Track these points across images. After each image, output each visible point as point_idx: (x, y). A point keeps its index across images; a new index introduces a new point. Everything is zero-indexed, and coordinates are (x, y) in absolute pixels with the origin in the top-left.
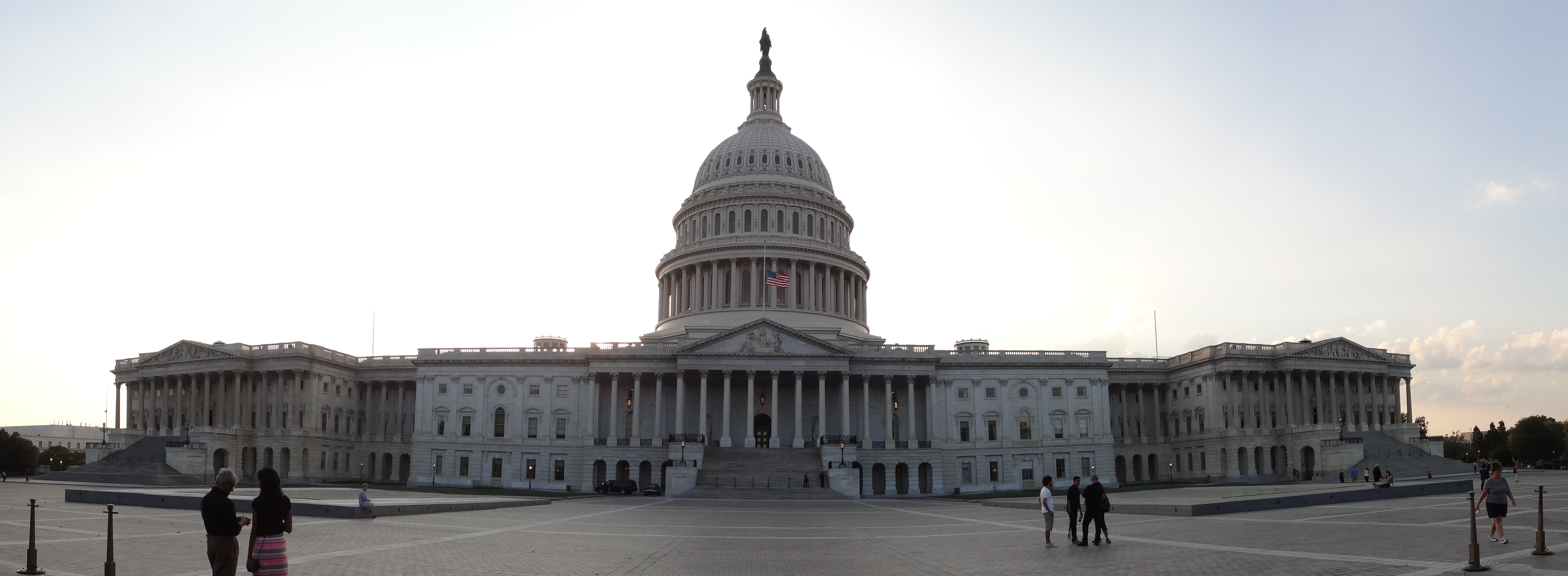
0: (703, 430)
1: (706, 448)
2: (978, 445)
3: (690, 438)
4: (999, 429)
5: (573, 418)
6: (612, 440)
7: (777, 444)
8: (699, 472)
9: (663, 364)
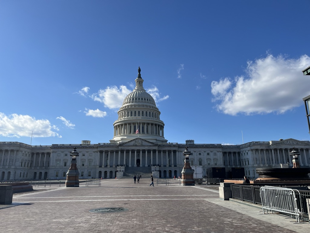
0: (125, 163)
1: (125, 168)
3: (121, 166)
4: (194, 163)
5: (94, 161)
6: (103, 166)
7: (142, 166)
8: (124, 173)
9: (116, 148)
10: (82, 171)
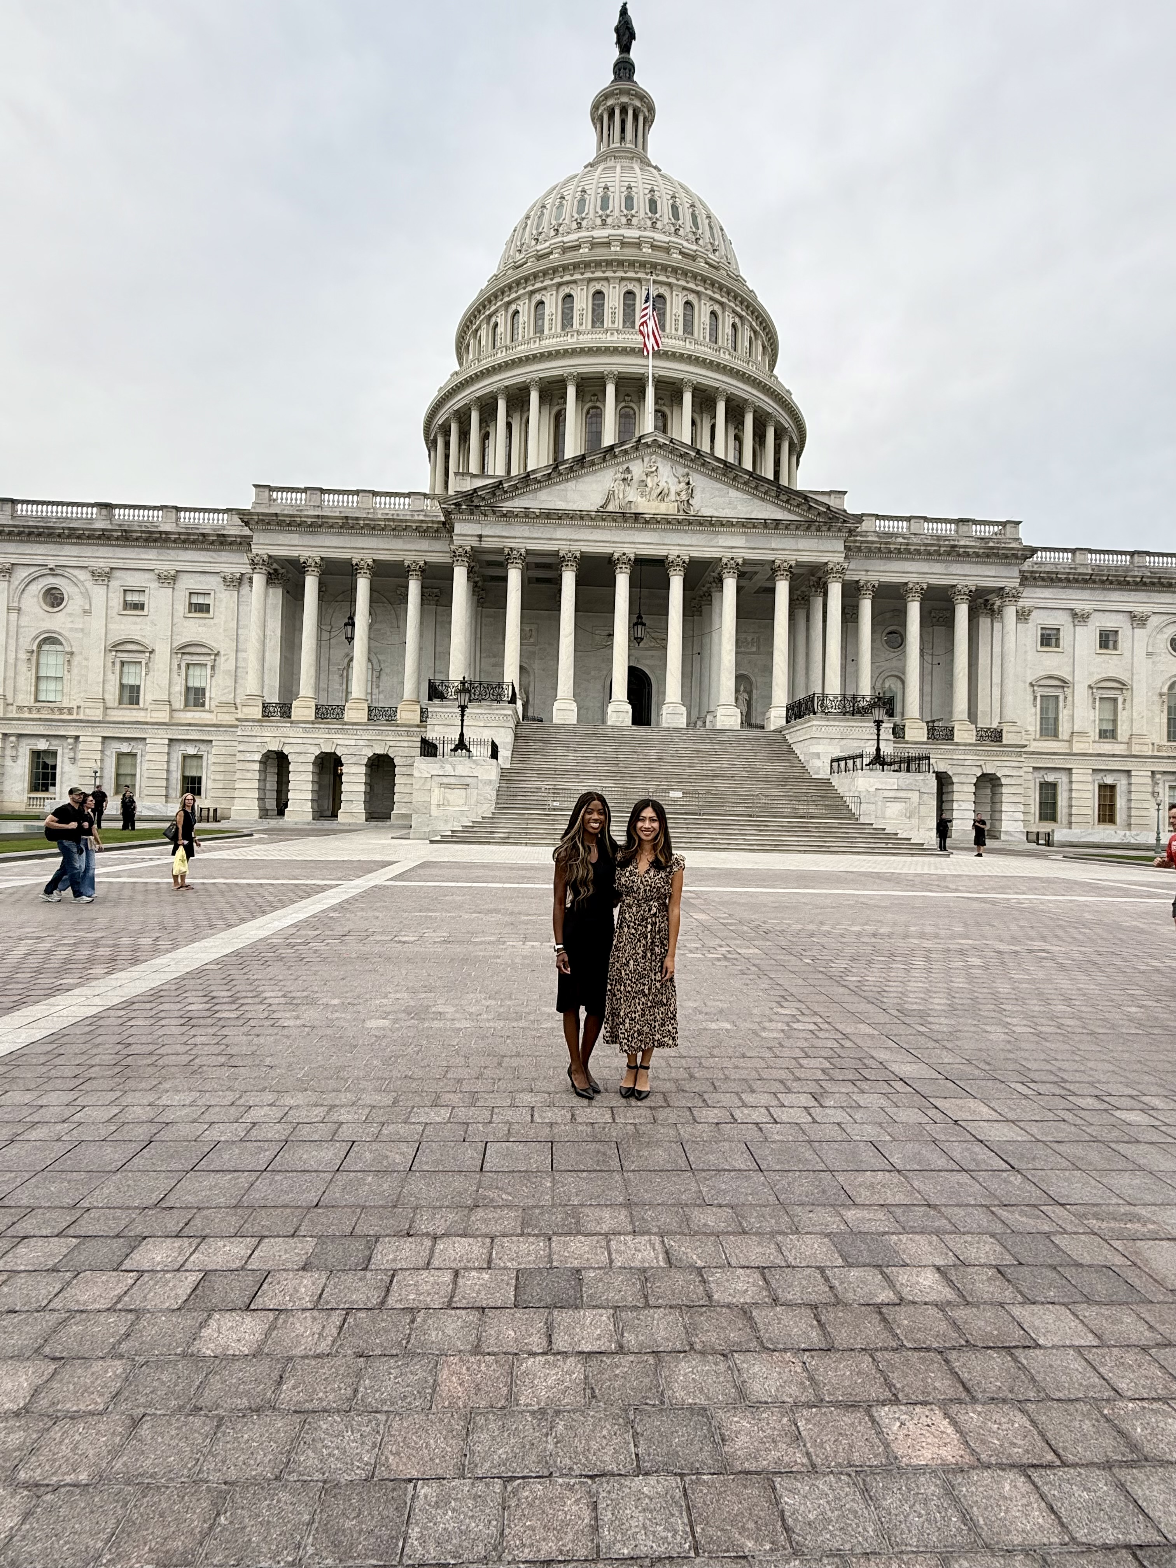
1: (519, 721)
2: (1077, 748)
4: (1122, 716)
5: (226, 664)
6: (303, 709)
7: (682, 722)
8: (505, 775)
9: (424, 544)
10: (125, 748)
